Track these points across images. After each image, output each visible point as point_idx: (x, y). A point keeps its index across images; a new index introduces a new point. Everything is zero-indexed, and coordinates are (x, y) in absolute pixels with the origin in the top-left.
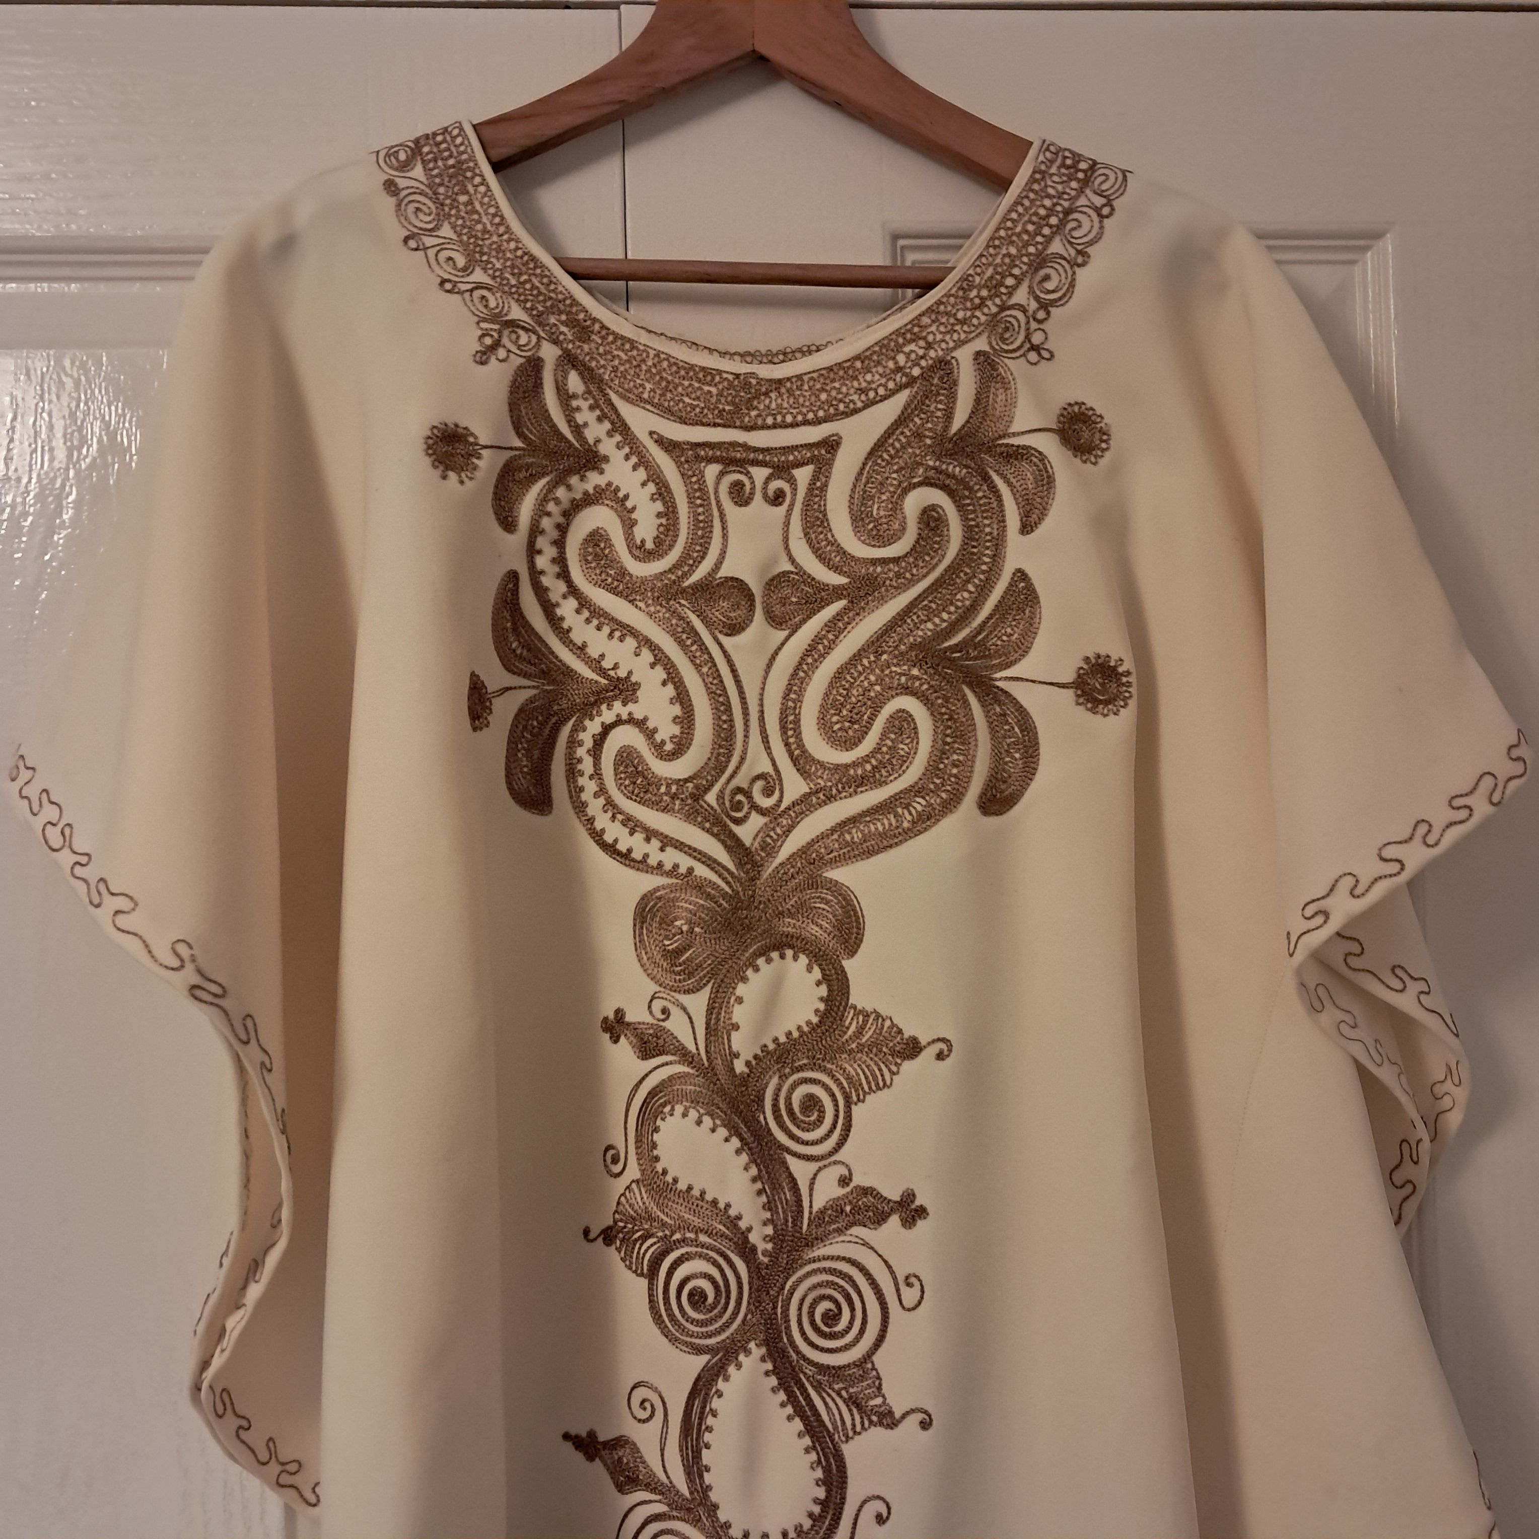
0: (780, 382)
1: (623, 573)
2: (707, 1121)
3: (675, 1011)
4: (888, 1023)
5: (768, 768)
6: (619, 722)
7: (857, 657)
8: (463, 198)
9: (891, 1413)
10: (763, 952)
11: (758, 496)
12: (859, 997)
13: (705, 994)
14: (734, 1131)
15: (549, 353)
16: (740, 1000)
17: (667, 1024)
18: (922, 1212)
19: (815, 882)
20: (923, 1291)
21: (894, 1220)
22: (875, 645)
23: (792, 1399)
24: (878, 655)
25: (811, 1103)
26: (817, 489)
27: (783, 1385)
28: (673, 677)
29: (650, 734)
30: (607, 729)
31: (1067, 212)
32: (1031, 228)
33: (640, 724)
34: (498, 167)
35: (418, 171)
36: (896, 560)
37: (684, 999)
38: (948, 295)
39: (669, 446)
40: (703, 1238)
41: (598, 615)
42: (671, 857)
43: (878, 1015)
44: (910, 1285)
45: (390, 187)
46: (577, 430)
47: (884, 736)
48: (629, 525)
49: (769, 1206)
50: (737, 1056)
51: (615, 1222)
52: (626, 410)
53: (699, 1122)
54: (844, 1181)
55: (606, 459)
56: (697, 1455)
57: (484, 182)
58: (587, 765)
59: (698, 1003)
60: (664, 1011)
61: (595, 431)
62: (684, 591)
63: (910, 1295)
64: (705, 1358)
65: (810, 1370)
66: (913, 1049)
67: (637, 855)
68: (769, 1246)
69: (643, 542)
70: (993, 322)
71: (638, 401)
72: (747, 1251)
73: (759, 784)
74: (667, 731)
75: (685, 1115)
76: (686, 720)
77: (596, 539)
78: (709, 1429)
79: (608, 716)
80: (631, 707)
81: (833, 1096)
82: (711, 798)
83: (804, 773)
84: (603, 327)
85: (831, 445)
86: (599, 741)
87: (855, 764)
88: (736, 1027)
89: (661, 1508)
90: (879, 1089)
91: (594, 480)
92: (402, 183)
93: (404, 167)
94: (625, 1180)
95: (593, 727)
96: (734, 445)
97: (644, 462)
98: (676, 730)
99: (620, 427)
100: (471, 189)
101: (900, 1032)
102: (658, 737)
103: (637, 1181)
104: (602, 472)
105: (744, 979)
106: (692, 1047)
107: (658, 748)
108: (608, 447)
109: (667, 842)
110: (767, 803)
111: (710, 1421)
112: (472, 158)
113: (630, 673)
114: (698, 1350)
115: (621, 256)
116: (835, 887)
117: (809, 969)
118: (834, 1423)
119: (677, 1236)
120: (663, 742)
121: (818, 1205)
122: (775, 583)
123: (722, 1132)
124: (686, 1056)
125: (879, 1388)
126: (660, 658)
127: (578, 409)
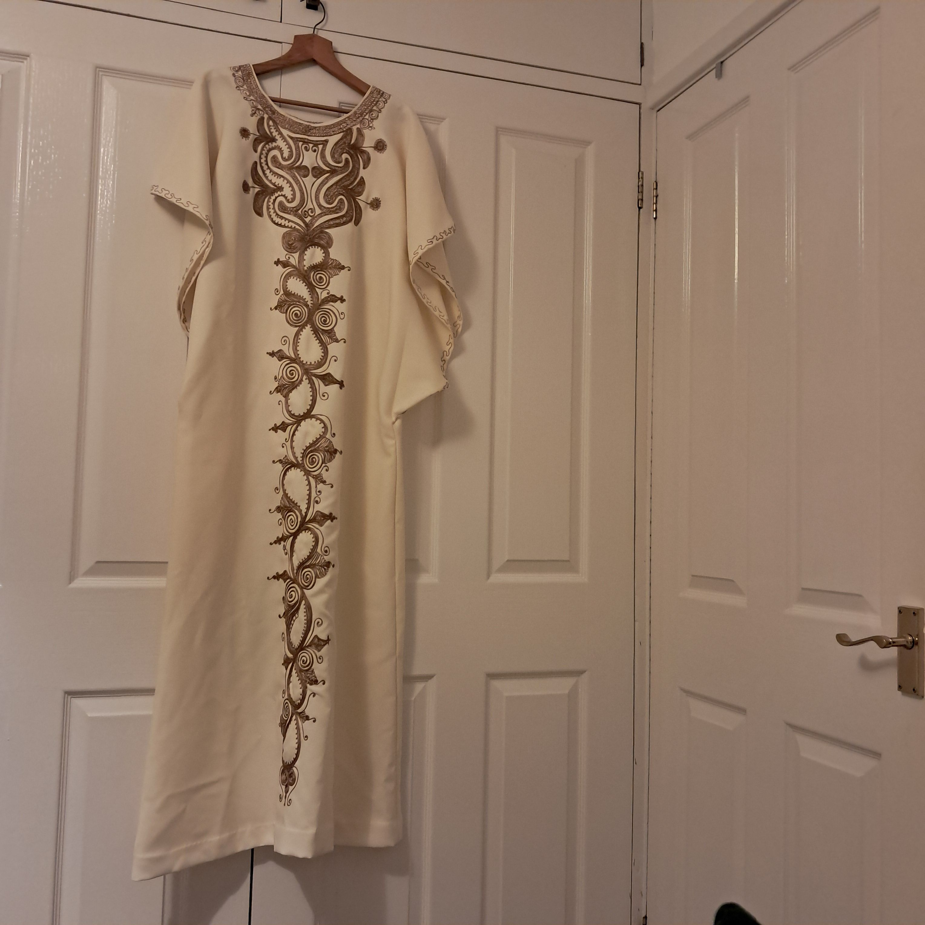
0: (316, 127)
1: (280, 164)
2: (298, 279)
3: (291, 257)
4: (338, 262)
5: (312, 207)
6: (279, 196)
7: (332, 186)
8: (249, 80)
9: (337, 339)
10: (311, 246)
11: (310, 150)
12: (331, 256)
13: (298, 253)
14: (304, 282)
15: (266, 116)
16: (306, 255)
17: (289, 260)
18: (344, 300)
19: (322, 232)
20: (344, 316)
21: (339, 301)
22: (336, 183)
23: (316, 336)
24: (337, 186)
25: (321, 278)
26: (323, 150)
27: (314, 333)
28: (291, 186)
29: (286, 198)
30: (276, 198)
31: (378, 101)
32: (370, 103)
33: (284, 196)
34: (257, 75)
35: (240, 73)
36: (340, 167)
37: (292, 254)
38: (351, 115)
39: (291, 138)
40: (297, 303)
41: (275, 174)
42: (290, 224)
43: (336, 260)
44: (342, 314)
45: (234, 75)
46: (271, 133)
47: (338, 203)
48: (282, 155)
49: (312, 297)
50: (305, 266)
51: (278, 304)
52: (282, 130)
53: (297, 280)
54: (328, 293)
55: (277, 140)
56: (296, 349)
57: (254, 77)
58: (272, 206)
59: (296, 255)
60: (289, 258)
61: (275, 134)
62: (294, 168)
63: (342, 316)
64: (298, 328)
65: (321, 330)
66: (343, 268)
67: (283, 224)
68: (312, 305)
69: (285, 157)
70: (361, 121)
71: (285, 128)
72: (307, 306)
73: (310, 211)
74: (290, 197)
75: (294, 279)
76: (294, 195)
77: (274, 157)
78: (299, 342)
79: (276, 195)
80: (282, 192)
81: (326, 277)
82: (300, 212)
83: (320, 209)
84: (278, 112)
85: (327, 141)
86: (275, 201)
87: (332, 208)
88: (305, 260)
89: (289, 362)
90: (336, 275)
91: (274, 144)
92: (236, 75)
93: (237, 71)
94: (280, 295)
95: (273, 198)
96: (305, 139)
97: (285, 140)
98: (292, 197)
99: (280, 133)
100: (251, 78)
101: (341, 264)
102: (288, 198)
103: (283, 294)
104: (276, 142)
105: (307, 251)
106: (295, 265)
107: (288, 201)
108: (278, 137)
109: (290, 221)
110: (311, 214)
111: (299, 341)
112: (251, 72)
113: (282, 185)
114: (296, 326)
115: (279, 97)
116: (327, 233)
117: (321, 250)
118: (326, 341)
119: (292, 303)
120: (289, 199)
121: (323, 298)
122: (314, 168)
123: (302, 282)
124: (294, 267)
125: (335, 335)
126: (288, 182)
127: (271, 129)
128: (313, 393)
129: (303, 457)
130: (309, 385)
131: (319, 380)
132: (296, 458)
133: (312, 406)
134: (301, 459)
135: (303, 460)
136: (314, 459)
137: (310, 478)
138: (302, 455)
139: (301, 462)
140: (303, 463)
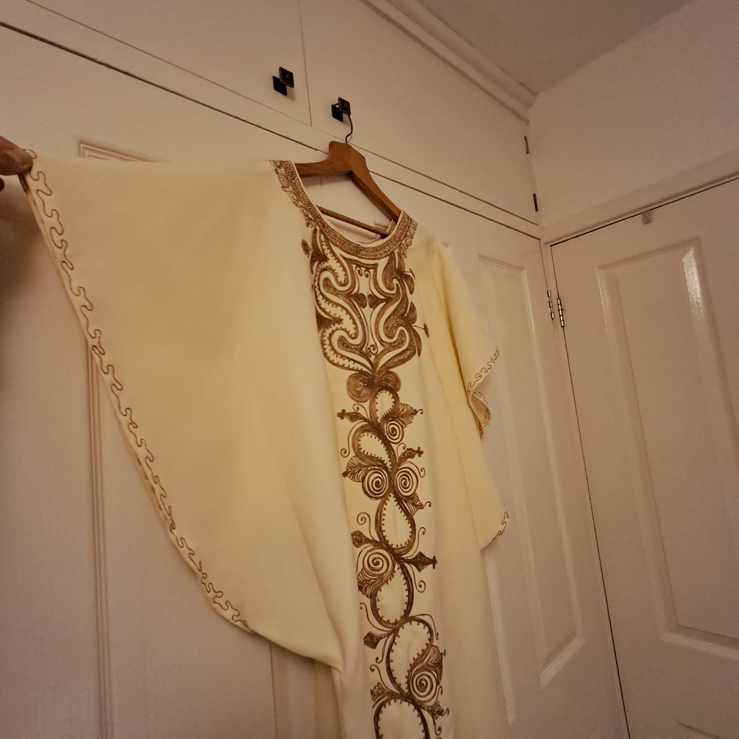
0: (365, 248)
1: (335, 289)
2: (374, 436)
3: (361, 408)
4: (409, 407)
5: (373, 343)
6: (337, 329)
7: (389, 317)
8: (293, 181)
9: (422, 505)
10: (379, 391)
11: (363, 275)
12: (401, 401)
13: (368, 402)
14: (380, 438)
15: (318, 228)
16: (377, 403)
17: (359, 412)
18: (422, 452)
19: (388, 373)
20: (425, 472)
21: (417, 455)
22: (393, 313)
23: (401, 507)
24: (394, 316)
25: (394, 429)
26: (375, 276)
27: (399, 504)
28: (352, 318)
29: (347, 332)
30: (333, 332)
31: (409, 227)
32: (404, 228)
33: (345, 330)
34: (301, 176)
35: (283, 170)
36: (394, 294)
37: (362, 404)
38: (392, 238)
39: (345, 259)
40: (376, 468)
41: (328, 300)
42: (356, 366)
43: (407, 405)
44: (422, 471)
45: (276, 170)
46: (323, 250)
47: (399, 336)
48: (336, 277)
49: (389, 457)
50: (378, 418)
51: (347, 470)
52: (334, 248)
53: (371, 437)
54: (404, 448)
55: (329, 259)
56: (380, 528)
57: (298, 179)
58: (327, 342)
59: (367, 405)
60: (358, 408)
61: (327, 252)
62: (352, 295)
63: (422, 473)
64: (380, 500)
65: (404, 498)
66: (415, 412)
67: (346, 366)
68: (391, 467)
69: (341, 281)
70: (400, 246)
71: (336, 245)
72: (386, 469)
73: (372, 348)
74: (352, 332)
75: (368, 435)
76: (356, 328)
77: (327, 280)
78: (383, 520)
79: (334, 328)
80: (341, 325)
81: (398, 427)
82: (364, 350)
83: (383, 345)
84: (328, 225)
85: (376, 265)
86: (331, 335)
87: (394, 342)
88: (377, 410)
89: (371, 547)
90: (410, 423)
91: (326, 264)
92: (279, 171)
93: (279, 167)
94: (350, 457)
95: (329, 331)
96: (358, 261)
97: (339, 261)
98: (354, 331)
99: (332, 252)
100: (295, 179)
101: (412, 408)
102: (350, 333)
103: (354, 457)
104: (328, 262)
105: (377, 398)
106: (366, 417)
107: (350, 336)
108: (329, 256)
109: (355, 361)
110: (374, 352)
111: (383, 517)
112: (295, 172)
113: (340, 316)
114: (378, 499)
116: (393, 373)
117: (389, 395)
118: (410, 511)
119: (369, 468)
120: (352, 335)
121: (399, 455)
122: (369, 296)
123: (377, 439)
124: (365, 420)
125: (418, 499)
126: (348, 313)
127: (323, 245)
128: (408, 586)
129: (408, 682)
130: (403, 576)
131: (412, 565)
132: (399, 687)
133: (410, 604)
134: (407, 685)
135: (409, 687)
136: (424, 682)
137: (423, 711)
138: (406, 680)
139: (406, 691)
140: (410, 691)
